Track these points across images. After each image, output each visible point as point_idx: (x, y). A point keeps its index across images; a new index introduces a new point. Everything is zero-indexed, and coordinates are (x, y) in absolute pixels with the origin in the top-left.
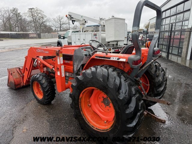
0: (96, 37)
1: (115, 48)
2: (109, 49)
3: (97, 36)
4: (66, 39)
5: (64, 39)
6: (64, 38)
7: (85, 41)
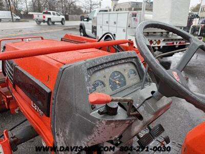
0: (134, 19)
1: (168, 40)
2: (157, 41)
3: (138, 18)
4: (90, 22)
5: (87, 21)
6: (88, 19)
7: (116, 25)
